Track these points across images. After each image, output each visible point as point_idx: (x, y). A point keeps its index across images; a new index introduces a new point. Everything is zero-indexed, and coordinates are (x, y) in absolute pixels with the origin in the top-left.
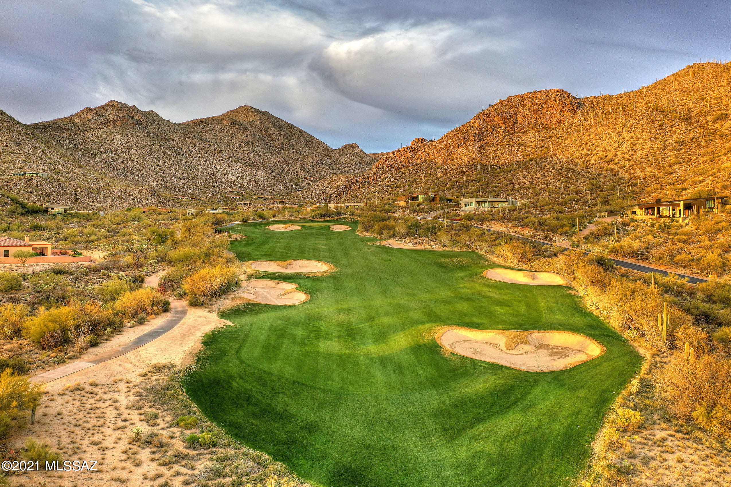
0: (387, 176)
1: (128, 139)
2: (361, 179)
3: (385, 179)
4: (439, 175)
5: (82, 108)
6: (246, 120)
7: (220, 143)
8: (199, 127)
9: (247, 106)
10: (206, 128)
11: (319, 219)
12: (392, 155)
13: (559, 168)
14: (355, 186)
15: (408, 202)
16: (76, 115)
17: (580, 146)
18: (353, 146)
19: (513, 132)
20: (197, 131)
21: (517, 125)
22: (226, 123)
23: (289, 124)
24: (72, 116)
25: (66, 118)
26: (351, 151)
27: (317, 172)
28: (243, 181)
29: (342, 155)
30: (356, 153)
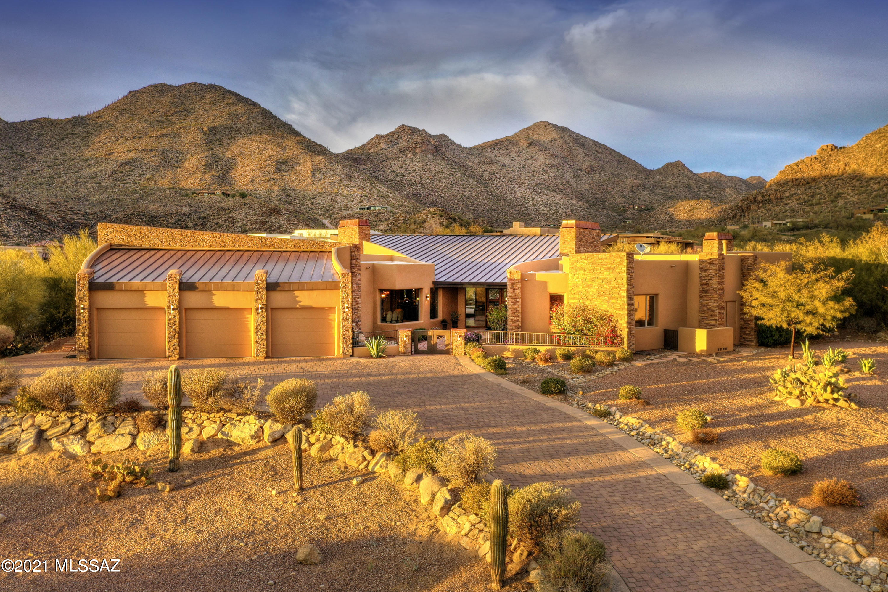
0: (793, 192)
1: (430, 169)
5: (373, 135)
6: (545, 138)
7: (519, 168)
8: (494, 151)
9: (544, 122)
10: (502, 152)
16: (368, 144)
18: (678, 165)
20: (493, 155)
22: (523, 143)
23: (593, 141)
24: (364, 146)
25: (358, 148)
26: (676, 171)
27: (639, 199)
28: (558, 212)
29: (664, 176)
30: (683, 173)
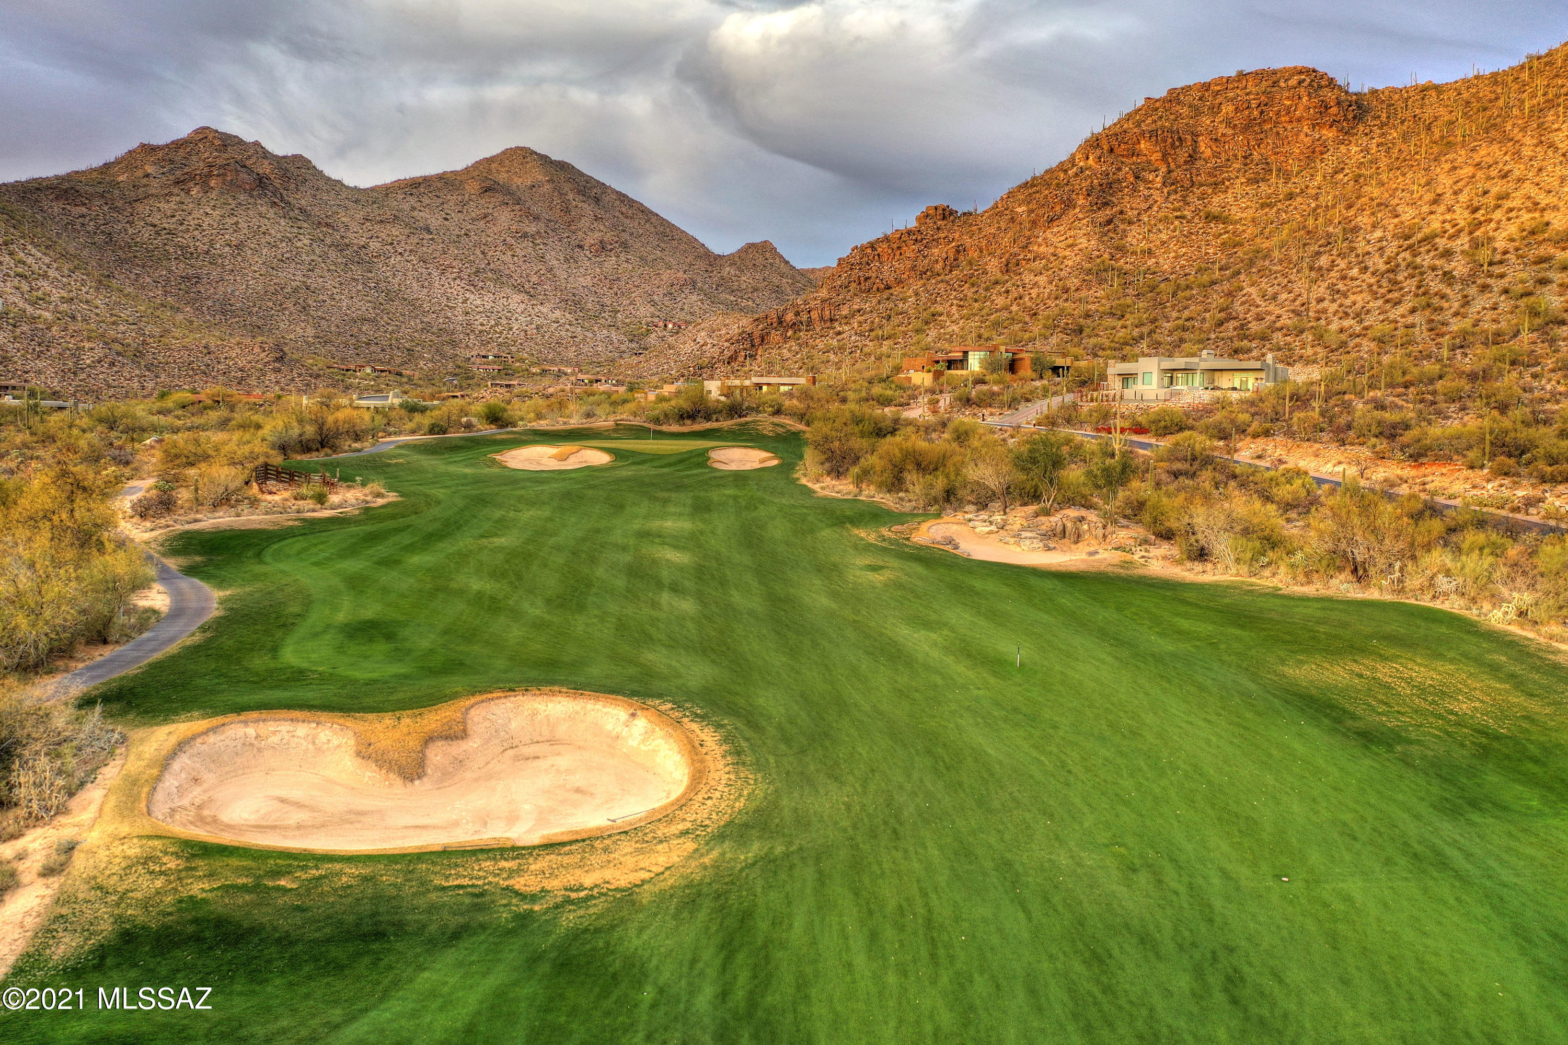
0: (856, 307)
1: (237, 223)
2: (790, 317)
3: (853, 316)
4: (1000, 301)
5: (135, 145)
6: (520, 182)
7: (458, 236)
8: (409, 198)
9: (522, 149)
10: (426, 201)
11: (675, 428)
12: (869, 251)
13: (1382, 267)
14: (775, 336)
15: (938, 375)
16: (118, 162)
17: (1435, 202)
18: (765, 248)
19: (1187, 184)
20: (406, 207)
21: (1199, 164)
22: (472, 187)
23: (619, 194)
24: (107, 166)
25: (95, 170)
26: (760, 260)
27: (682, 309)
28: (511, 329)
29: (739, 268)
30: (771, 265)
